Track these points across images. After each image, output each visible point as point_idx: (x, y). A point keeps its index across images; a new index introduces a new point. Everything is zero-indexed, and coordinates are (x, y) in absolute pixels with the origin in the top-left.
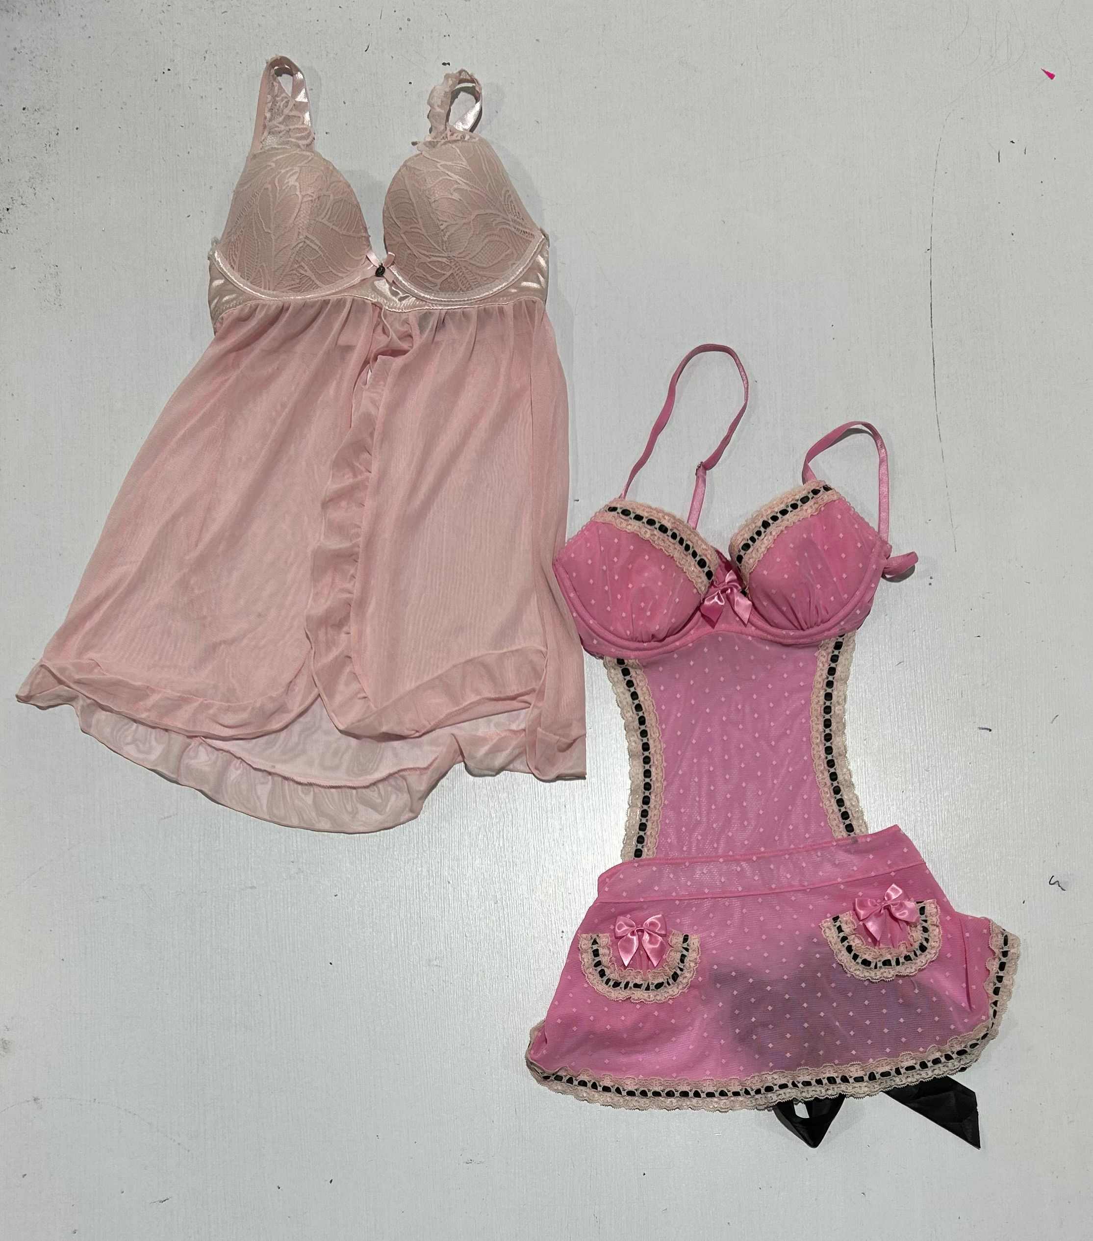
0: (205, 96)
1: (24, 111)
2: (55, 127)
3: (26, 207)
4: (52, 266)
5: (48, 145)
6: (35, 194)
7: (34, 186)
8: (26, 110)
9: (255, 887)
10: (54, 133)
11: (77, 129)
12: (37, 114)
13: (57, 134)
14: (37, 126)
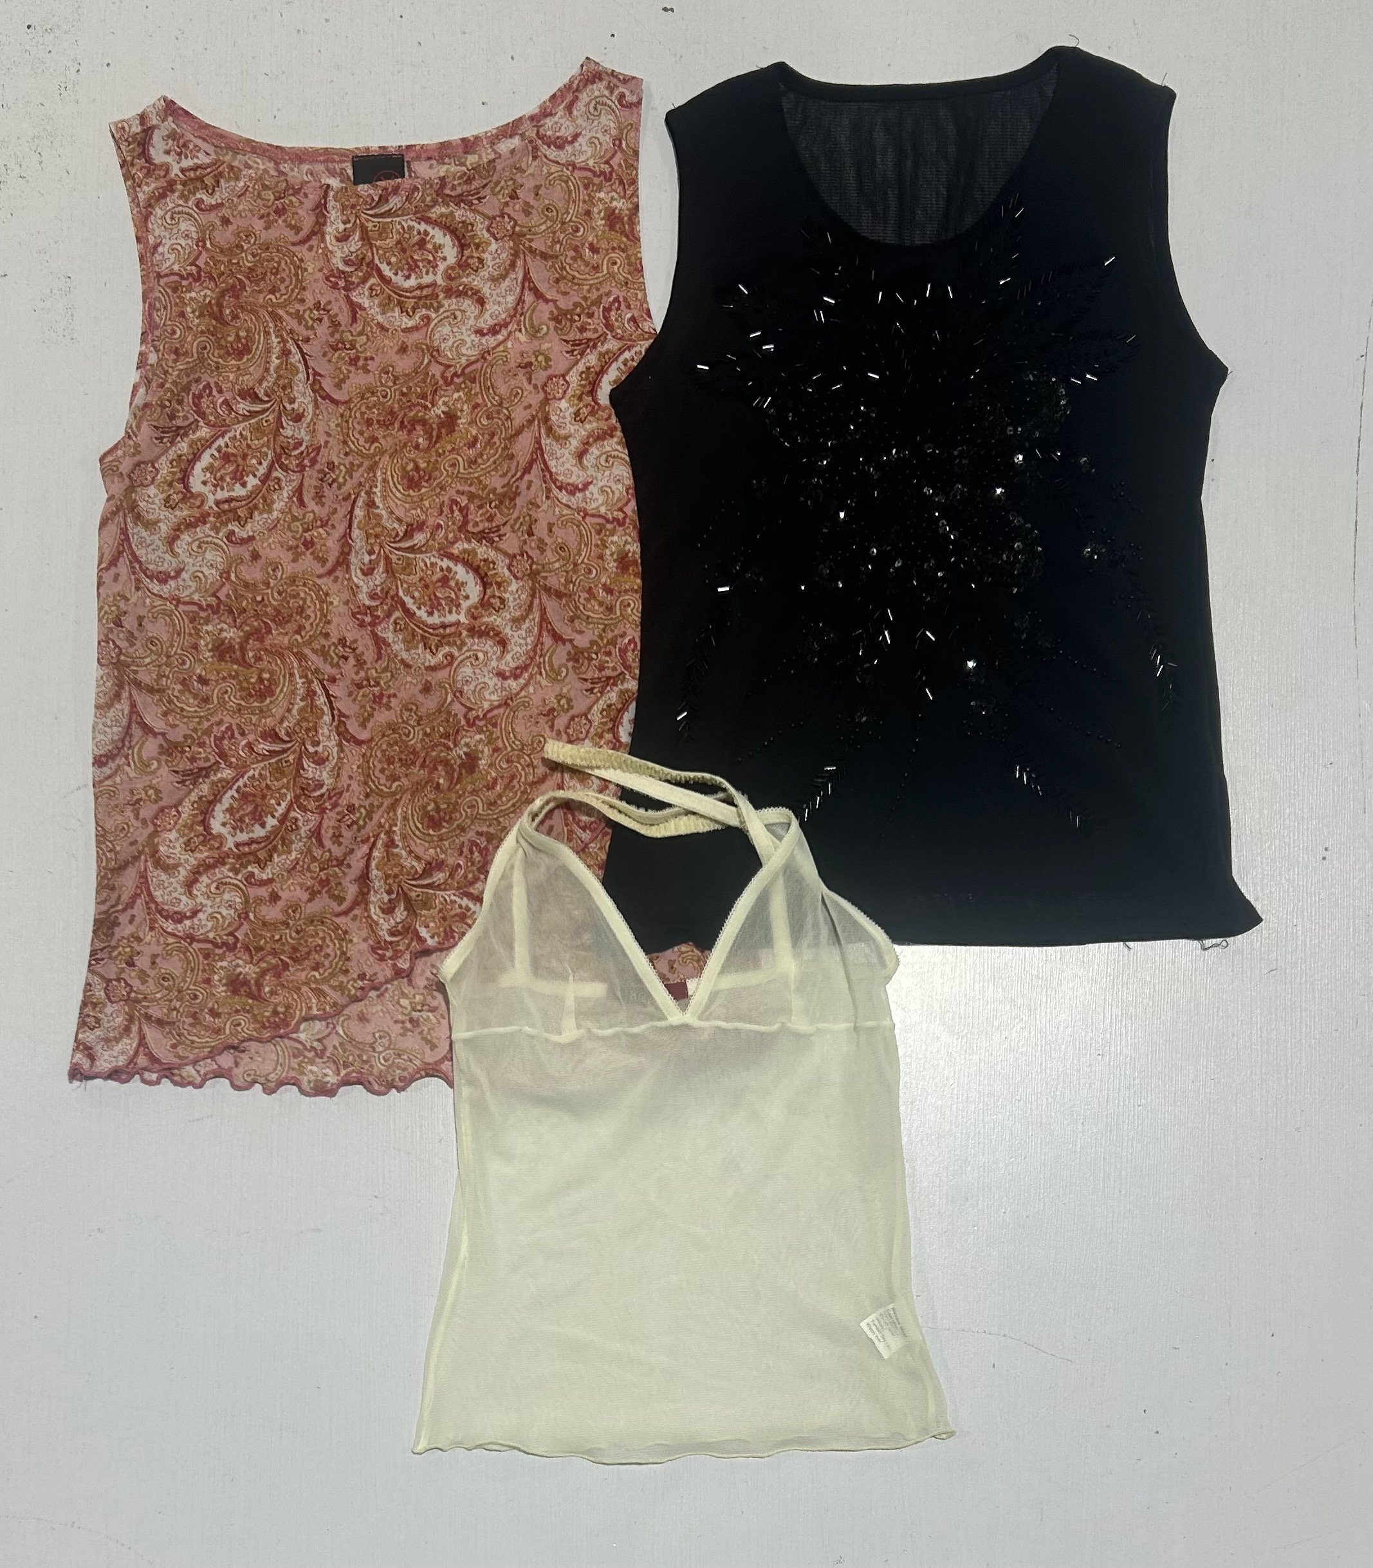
0: (304, 31)
1: (29, 31)
2: (75, 60)
3: (27, 181)
4: (63, 279)
5: (63, 85)
6: (41, 163)
7: (39, 150)
8: (32, 29)
9: (319, 1230)
10: (73, 70)
11: (108, 65)
12: (49, 38)
13: (78, 71)
14: (49, 55)
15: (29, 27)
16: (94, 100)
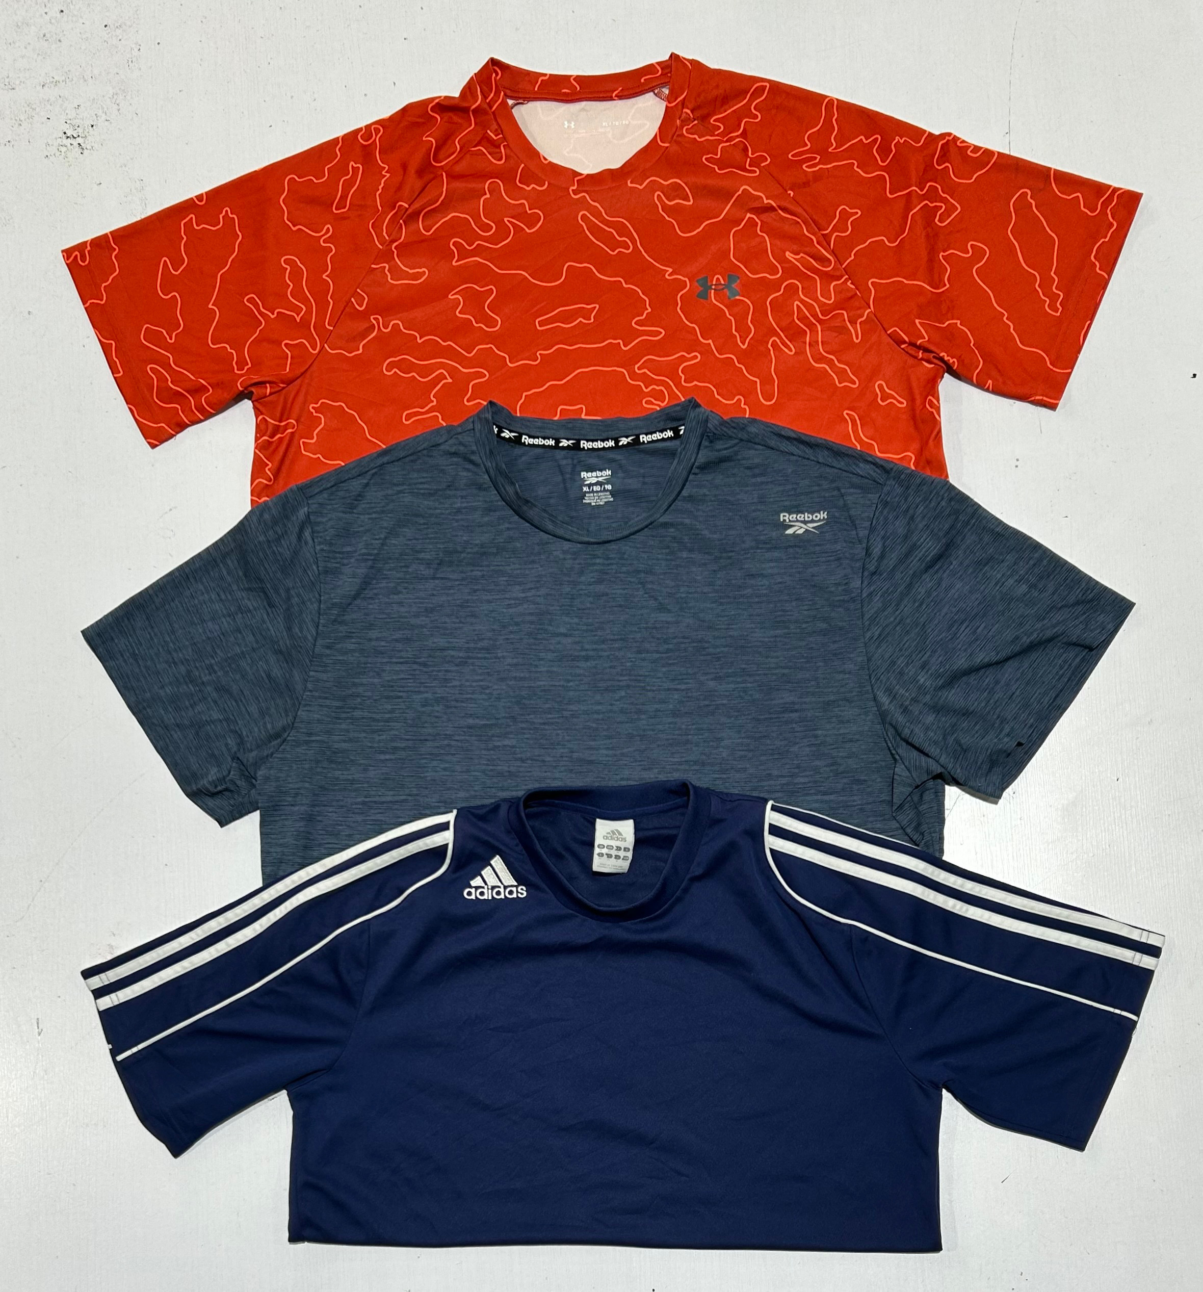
15: (106, 26)
16: (151, 67)
